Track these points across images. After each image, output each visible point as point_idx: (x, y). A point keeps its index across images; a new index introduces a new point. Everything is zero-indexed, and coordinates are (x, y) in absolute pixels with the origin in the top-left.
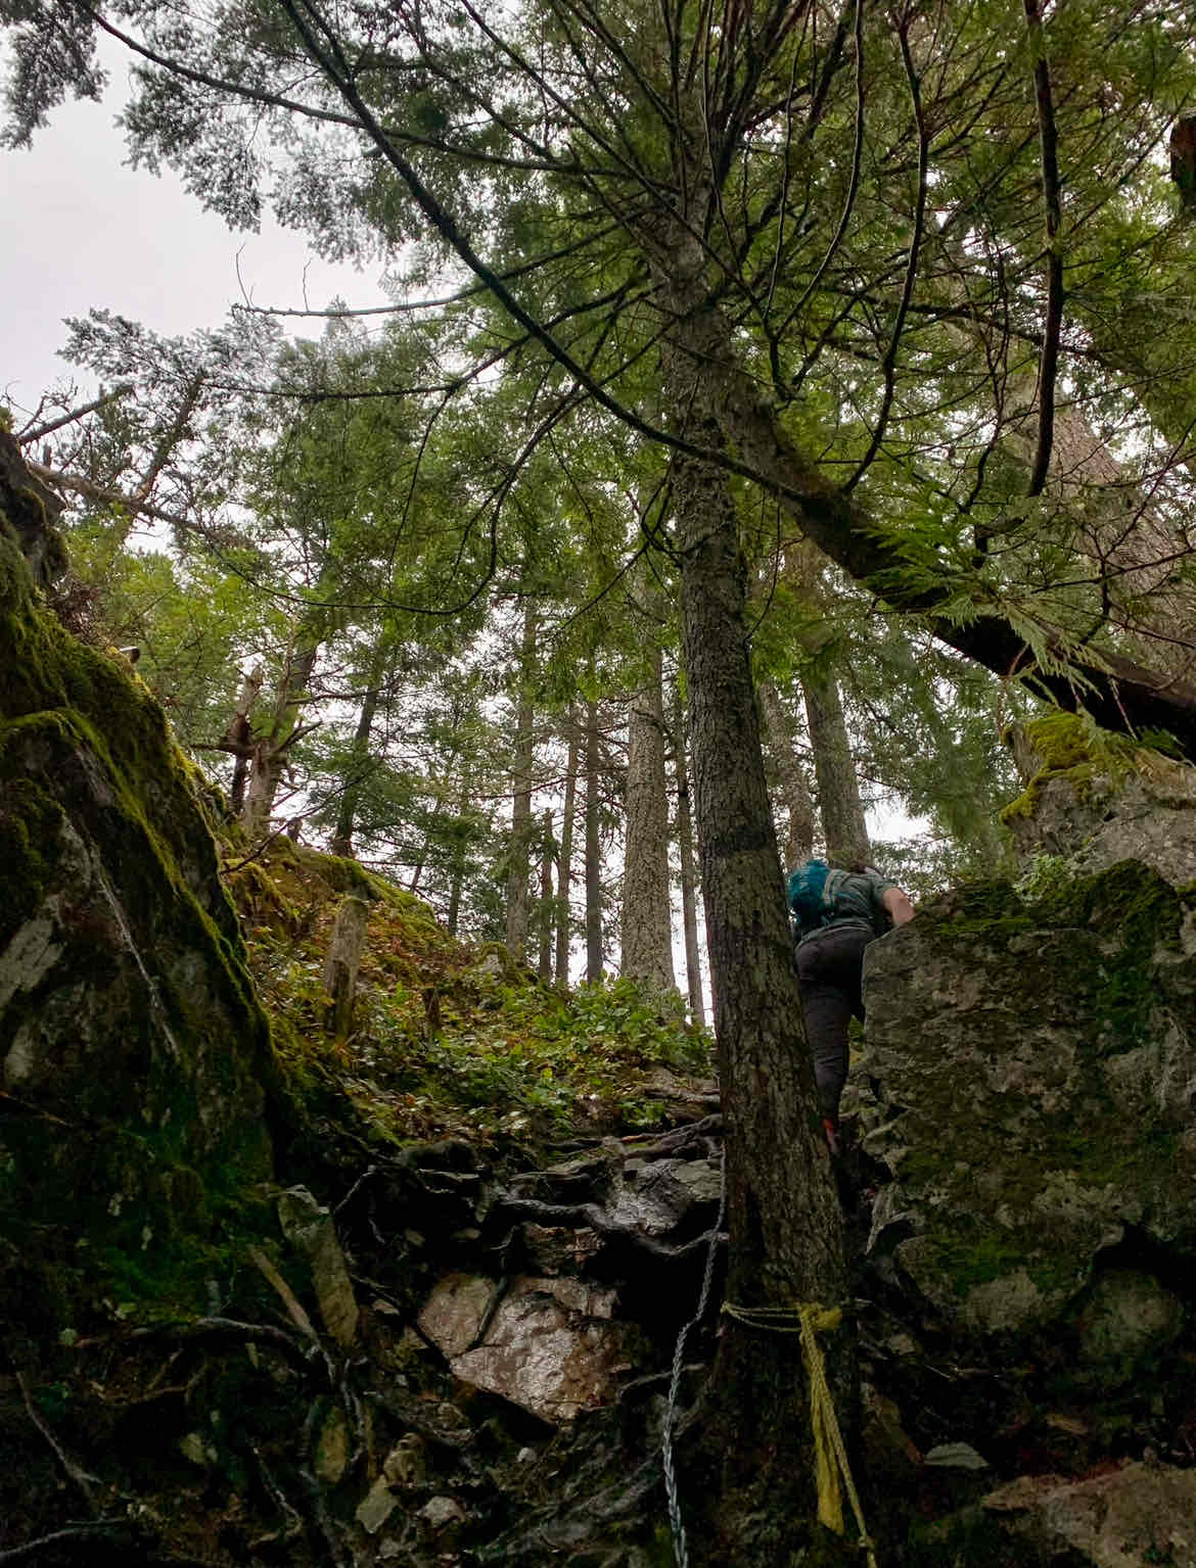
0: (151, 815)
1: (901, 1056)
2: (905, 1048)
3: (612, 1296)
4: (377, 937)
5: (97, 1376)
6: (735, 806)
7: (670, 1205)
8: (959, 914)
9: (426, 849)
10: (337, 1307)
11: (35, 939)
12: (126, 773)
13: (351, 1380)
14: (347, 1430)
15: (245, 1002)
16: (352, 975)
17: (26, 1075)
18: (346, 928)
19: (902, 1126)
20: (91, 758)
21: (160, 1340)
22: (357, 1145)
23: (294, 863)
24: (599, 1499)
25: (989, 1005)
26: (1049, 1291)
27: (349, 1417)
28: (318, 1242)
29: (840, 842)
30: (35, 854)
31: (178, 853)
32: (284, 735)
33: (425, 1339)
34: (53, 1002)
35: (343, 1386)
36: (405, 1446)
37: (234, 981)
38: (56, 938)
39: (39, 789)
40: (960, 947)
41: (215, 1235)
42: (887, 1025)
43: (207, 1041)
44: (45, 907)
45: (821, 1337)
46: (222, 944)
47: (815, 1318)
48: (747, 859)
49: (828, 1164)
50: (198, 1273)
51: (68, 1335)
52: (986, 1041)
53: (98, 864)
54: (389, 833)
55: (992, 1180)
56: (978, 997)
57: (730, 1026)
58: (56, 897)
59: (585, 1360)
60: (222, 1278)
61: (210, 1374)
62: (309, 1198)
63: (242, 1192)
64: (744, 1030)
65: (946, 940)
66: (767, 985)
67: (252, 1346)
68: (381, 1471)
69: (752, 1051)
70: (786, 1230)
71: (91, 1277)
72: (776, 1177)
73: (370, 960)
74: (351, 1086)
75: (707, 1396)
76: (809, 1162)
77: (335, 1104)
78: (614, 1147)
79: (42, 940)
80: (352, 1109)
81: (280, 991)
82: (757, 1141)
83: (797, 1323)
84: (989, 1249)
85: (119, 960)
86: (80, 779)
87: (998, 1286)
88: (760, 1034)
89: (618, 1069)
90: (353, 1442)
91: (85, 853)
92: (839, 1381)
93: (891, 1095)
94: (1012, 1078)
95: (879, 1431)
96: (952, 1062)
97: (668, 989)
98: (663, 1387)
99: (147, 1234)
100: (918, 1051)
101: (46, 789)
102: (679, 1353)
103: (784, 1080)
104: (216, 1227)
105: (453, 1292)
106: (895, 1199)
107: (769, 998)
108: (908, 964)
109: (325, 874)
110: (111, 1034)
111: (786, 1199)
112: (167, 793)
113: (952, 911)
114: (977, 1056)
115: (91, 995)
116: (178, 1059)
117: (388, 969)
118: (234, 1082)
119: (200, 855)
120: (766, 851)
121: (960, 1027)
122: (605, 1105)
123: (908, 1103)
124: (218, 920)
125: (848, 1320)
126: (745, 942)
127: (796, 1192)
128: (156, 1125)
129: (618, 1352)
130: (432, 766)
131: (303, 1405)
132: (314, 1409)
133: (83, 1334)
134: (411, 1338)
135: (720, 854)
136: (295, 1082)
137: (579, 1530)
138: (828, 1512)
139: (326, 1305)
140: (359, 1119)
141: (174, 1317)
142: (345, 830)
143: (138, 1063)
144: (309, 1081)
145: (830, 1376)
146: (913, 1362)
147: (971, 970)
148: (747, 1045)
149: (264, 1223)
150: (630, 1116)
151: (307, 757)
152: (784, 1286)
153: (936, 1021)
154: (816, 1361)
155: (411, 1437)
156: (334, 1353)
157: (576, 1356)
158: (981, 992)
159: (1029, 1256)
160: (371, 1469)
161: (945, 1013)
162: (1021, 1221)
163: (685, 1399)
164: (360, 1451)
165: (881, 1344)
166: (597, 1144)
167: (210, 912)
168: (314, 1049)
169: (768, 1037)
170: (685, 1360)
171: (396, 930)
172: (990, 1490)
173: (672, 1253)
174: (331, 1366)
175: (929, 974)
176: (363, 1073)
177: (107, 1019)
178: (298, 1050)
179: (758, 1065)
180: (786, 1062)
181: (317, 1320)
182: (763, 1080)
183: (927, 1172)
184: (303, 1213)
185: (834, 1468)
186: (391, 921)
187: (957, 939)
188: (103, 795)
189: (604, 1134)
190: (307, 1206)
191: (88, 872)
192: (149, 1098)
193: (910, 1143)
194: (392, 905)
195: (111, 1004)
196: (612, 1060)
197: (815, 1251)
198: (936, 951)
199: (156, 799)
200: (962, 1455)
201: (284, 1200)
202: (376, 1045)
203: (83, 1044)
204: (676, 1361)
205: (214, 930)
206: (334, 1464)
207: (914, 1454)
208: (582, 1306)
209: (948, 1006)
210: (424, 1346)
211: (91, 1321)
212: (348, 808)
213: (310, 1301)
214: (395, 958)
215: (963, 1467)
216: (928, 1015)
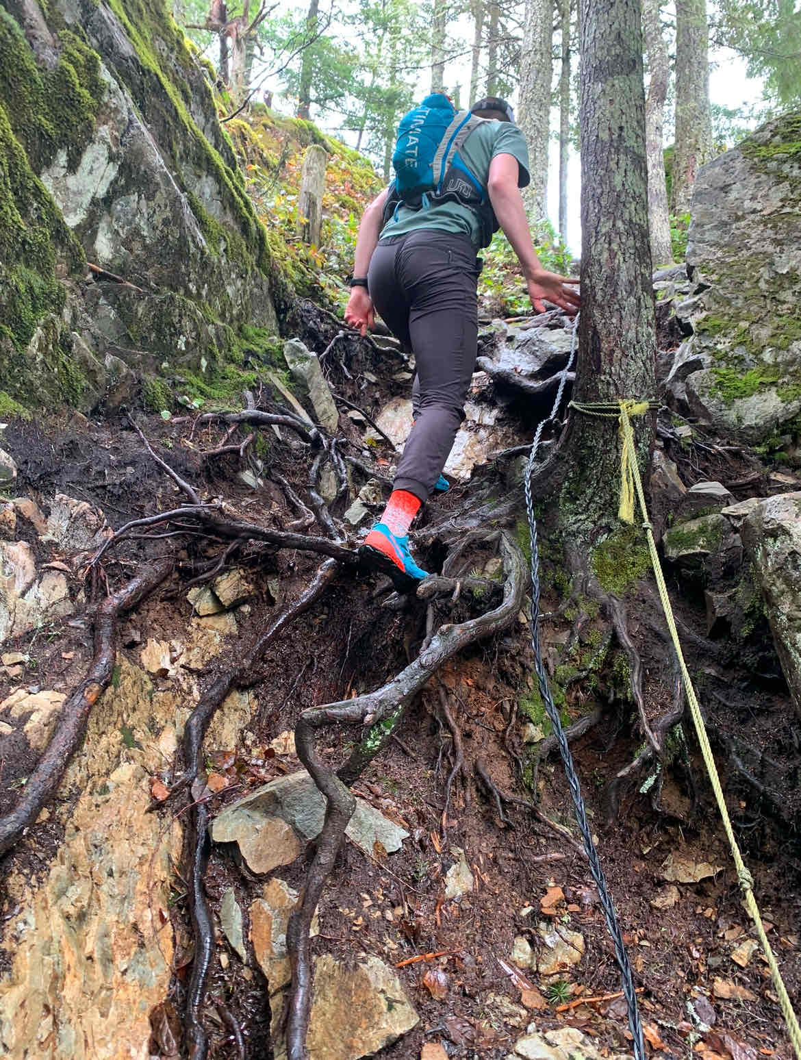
0: (164, 68)
1: (712, 249)
2: (716, 244)
3: (495, 412)
4: (333, 182)
5: (187, 437)
6: (613, 36)
7: (536, 356)
8: (778, 138)
9: (365, 117)
10: (325, 412)
11: (98, 159)
12: (139, 31)
13: (337, 450)
14: (336, 474)
15: (247, 215)
16: (319, 207)
17: (110, 257)
18: (312, 169)
19: (705, 299)
20: (112, 15)
21: (222, 422)
22: (331, 318)
23: (270, 124)
24: (485, 508)
25: (787, 210)
26: (790, 402)
27: (336, 467)
28: (312, 372)
29: (687, 100)
30: (85, 92)
31: (187, 99)
32: (252, 16)
33: (381, 434)
34: (119, 207)
35: (333, 452)
36: (370, 485)
37: (239, 199)
38: (112, 158)
39: (78, 39)
40: (772, 165)
41: (245, 365)
42: (706, 227)
43: (225, 240)
44: (99, 135)
45: (633, 420)
46: (227, 172)
47: (632, 407)
48: (618, 82)
49: (652, 312)
50: (239, 386)
51: (166, 415)
52: (779, 237)
53: (131, 103)
54: (337, 104)
55: (765, 333)
56: (780, 204)
57: (592, 216)
58: (106, 127)
59: (478, 447)
60: (252, 389)
61: (254, 441)
62: (303, 346)
63: (260, 341)
64: (602, 220)
65: (765, 160)
66: (623, 185)
67: (276, 427)
68: (357, 496)
69: (608, 235)
70: (618, 353)
71: (174, 385)
72: (614, 320)
73: (330, 198)
74: (324, 280)
75: (554, 455)
76: (639, 311)
77: (313, 292)
78: (500, 325)
79: (103, 160)
80: (326, 296)
81: (270, 214)
82: (604, 297)
83: (618, 411)
84: (753, 377)
85: (158, 178)
86: (107, 33)
87: (754, 399)
88: (614, 221)
89: (504, 276)
90: (341, 481)
91: (121, 93)
92: (641, 445)
93: (700, 277)
94: (793, 263)
95: (663, 476)
96: (751, 252)
97: (544, 219)
98: (527, 452)
99: (204, 362)
100: (726, 246)
101: (83, 39)
102: (538, 434)
103: (628, 255)
104: (246, 363)
105: (395, 409)
106: (693, 346)
107: (623, 196)
108: (729, 180)
109: (293, 134)
110: (162, 231)
111: (620, 335)
112: (172, 50)
113: (773, 136)
114: (770, 248)
115: (143, 202)
116: (207, 251)
117: (343, 206)
118: (247, 270)
119: (202, 103)
120: (633, 76)
121: (761, 227)
122: (496, 299)
123: (712, 282)
124: (221, 154)
125: (652, 410)
126: (610, 152)
127: (628, 331)
128: (199, 294)
129: (497, 443)
130: (367, 44)
131: (309, 460)
132: (316, 463)
133: (174, 414)
134: (371, 433)
135: (597, 80)
136: (286, 275)
137: (475, 522)
138: (626, 512)
139: (318, 409)
140: (331, 303)
141: (227, 408)
142: (305, 99)
143: (181, 252)
144: (296, 276)
145: (636, 442)
146: (690, 441)
147: (778, 183)
148: (604, 230)
149: (276, 361)
150: (512, 306)
151: (271, 37)
152: (612, 390)
153: (743, 223)
154: (628, 432)
155: (374, 481)
156: (327, 437)
157: (472, 445)
158: (782, 200)
159: (780, 381)
160: (352, 495)
161: (752, 216)
162: (779, 360)
163: (539, 458)
164: (345, 485)
165: (671, 431)
166: (488, 323)
167: (216, 147)
168: (297, 254)
169: (619, 224)
170: (542, 438)
171: (347, 177)
172: (728, 505)
173: (535, 386)
174: (324, 441)
175: (744, 187)
176: (330, 271)
177: (157, 219)
178: (287, 254)
179: (610, 244)
180: (631, 242)
181: (315, 419)
182: (613, 255)
183: (717, 329)
184: (300, 355)
185: (633, 491)
186: (344, 171)
187: (771, 159)
188: (125, 47)
189: (493, 317)
190: (301, 351)
191: (125, 109)
192: (192, 276)
193: (709, 309)
194: (343, 159)
195: (157, 210)
196: (500, 269)
197: (636, 368)
198: (753, 168)
199: (165, 55)
200: (715, 488)
201: (287, 347)
202: (339, 256)
203: (143, 237)
204: (536, 439)
205: (219, 161)
206: (330, 491)
207: (683, 489)
208: (476, 419)
209: (754, 211)
210: (381, 438)
211: (179, 408)
212: (306, 84)
213: (308, 406)
214: (347, 198)
215: (712, 494)
216: (738, 219)
